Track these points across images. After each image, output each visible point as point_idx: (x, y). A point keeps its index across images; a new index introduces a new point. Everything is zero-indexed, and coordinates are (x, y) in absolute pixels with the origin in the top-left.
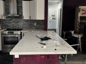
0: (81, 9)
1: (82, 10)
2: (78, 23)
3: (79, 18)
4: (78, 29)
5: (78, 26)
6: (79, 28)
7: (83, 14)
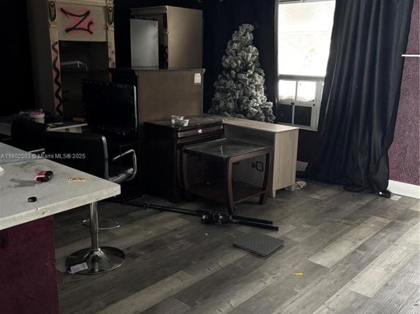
0: (58, 6)
1: (62, 10)
2: (54, 74)
3: (57, 47)
4: (57, 102)
5: (56, 87)
6: (60, 94)
7: (67, 31)
